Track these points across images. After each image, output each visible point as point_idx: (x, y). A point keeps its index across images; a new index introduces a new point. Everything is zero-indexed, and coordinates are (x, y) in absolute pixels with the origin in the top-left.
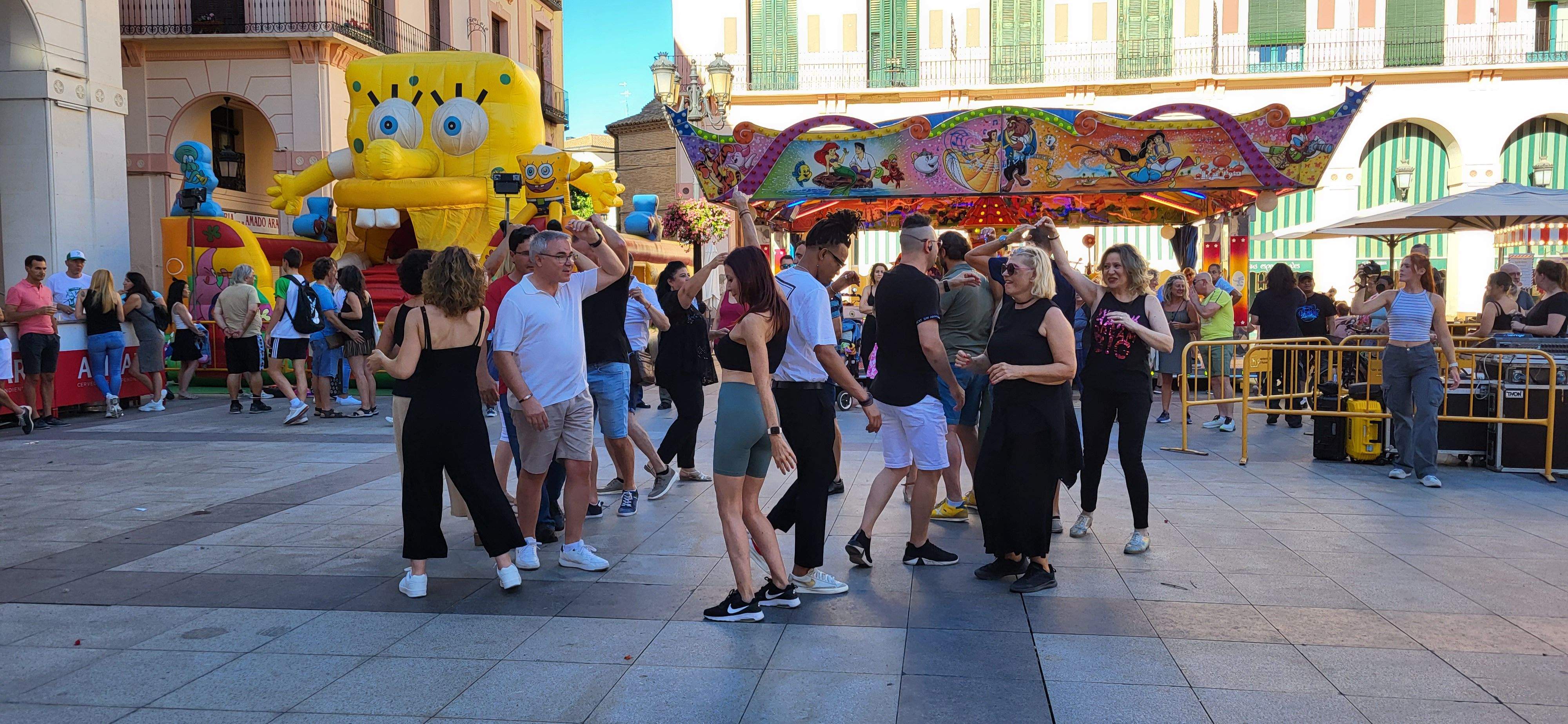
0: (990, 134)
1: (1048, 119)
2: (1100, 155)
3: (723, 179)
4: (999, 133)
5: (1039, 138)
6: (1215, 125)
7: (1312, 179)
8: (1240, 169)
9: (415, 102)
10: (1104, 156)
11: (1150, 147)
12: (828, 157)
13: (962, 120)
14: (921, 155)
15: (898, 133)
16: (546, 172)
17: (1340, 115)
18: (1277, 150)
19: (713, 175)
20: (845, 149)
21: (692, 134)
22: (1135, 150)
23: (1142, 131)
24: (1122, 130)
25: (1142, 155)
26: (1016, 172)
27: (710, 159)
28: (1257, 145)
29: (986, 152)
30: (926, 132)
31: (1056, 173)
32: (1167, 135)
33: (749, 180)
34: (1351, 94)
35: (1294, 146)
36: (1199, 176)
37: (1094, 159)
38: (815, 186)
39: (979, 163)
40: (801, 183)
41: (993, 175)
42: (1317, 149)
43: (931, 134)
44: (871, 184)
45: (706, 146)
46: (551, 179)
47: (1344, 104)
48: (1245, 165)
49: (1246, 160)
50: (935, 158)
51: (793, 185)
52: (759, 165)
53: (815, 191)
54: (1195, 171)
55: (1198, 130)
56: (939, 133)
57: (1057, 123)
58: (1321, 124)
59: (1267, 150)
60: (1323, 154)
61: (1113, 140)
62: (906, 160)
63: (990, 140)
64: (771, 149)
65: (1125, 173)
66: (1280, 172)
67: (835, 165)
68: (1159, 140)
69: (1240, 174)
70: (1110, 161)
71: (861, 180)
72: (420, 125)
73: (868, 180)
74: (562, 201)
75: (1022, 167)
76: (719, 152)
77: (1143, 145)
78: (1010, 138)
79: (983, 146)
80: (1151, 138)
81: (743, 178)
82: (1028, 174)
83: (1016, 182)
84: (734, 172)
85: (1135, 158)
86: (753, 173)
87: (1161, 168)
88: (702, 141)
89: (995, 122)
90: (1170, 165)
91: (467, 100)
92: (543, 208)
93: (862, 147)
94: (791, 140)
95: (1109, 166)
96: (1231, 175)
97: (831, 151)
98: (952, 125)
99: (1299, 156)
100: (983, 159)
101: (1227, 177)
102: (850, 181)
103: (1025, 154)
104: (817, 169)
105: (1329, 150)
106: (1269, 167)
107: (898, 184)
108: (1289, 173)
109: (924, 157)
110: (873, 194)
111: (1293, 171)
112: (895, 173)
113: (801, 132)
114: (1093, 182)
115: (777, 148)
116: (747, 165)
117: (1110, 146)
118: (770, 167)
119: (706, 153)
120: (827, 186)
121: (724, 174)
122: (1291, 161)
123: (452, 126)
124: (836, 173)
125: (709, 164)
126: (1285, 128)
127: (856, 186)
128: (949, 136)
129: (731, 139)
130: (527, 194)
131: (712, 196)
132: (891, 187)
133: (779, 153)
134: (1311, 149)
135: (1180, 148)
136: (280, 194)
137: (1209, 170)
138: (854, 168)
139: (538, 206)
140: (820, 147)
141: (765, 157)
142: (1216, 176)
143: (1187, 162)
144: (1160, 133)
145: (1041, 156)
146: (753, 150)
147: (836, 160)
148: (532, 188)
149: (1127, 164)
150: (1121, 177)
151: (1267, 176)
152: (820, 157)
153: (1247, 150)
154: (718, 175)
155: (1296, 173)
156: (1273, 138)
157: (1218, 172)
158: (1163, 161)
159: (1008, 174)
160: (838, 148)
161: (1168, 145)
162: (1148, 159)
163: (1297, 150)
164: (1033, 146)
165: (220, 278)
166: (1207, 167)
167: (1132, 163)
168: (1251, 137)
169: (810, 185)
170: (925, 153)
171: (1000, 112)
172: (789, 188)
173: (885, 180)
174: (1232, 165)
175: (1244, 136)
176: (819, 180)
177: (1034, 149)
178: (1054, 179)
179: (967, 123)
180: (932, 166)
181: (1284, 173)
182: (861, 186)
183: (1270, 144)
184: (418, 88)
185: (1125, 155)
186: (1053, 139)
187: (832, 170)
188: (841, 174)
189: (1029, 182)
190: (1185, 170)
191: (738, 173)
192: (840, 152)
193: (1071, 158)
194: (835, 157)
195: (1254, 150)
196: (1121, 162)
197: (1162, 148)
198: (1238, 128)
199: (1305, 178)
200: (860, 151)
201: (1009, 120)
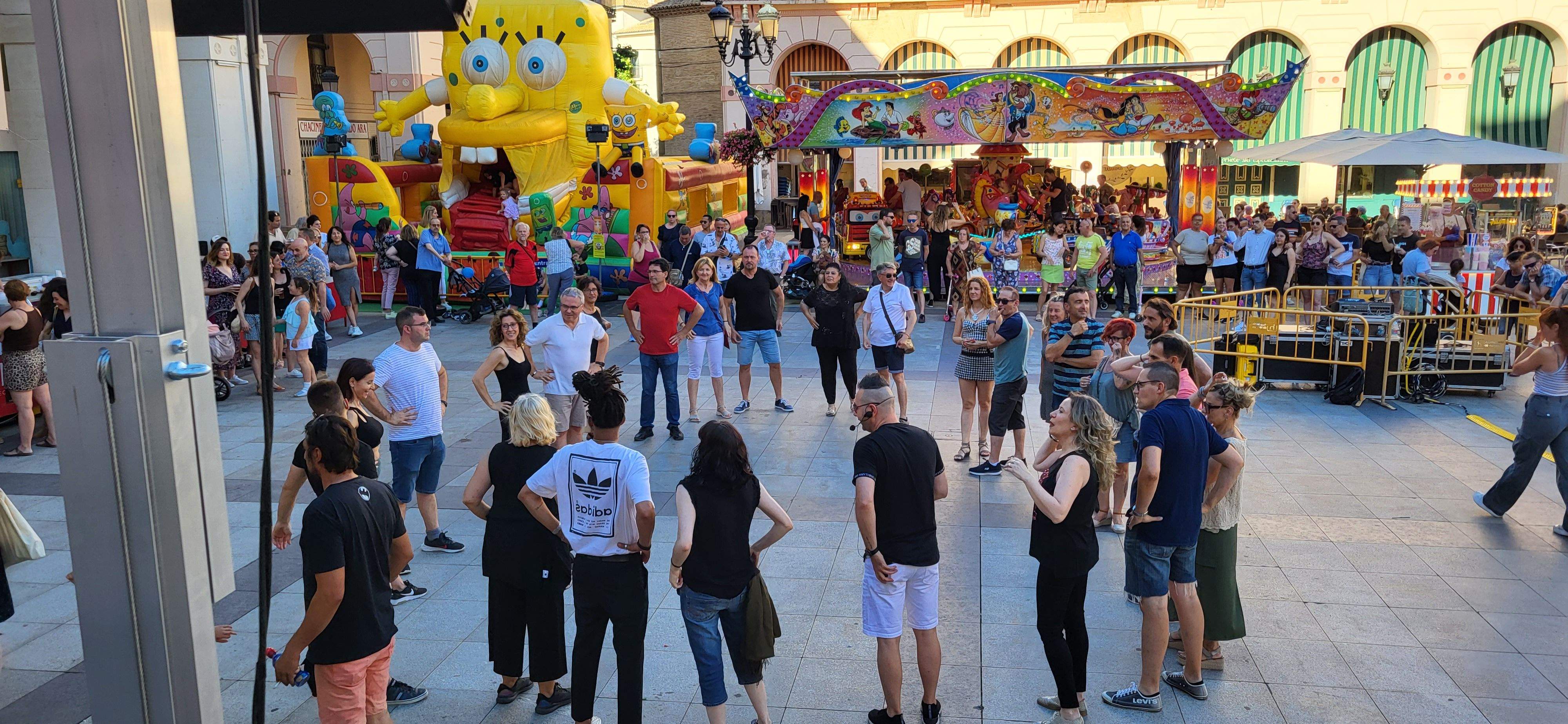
0: (997, 96)
1: (1044, 85)
2: (1087, 113)
3: (776, 131)
4: (1004, 95)
5: (1037, 99)
6: (1181, 89)
7: (1260, 132)
8: (1202, 125)
9: (502, 41)
10: (1091, 113)
11: (1128, 107)
12: (863, 114)
13: (973, 84)
14: (940, 112)
15: (921, 94)
16: (629, 121)
17: (1282, 82)
18: (1231, 109)
19: (768, 127)
20: (877, 108)
21: (751, 95)
22: (1116, 109)
23: (1122, 94)
24: (1105, 93)
25: (1122, 113)
26: (1018, 126)
27: (765, 114)
28: (1215, 106)
29: (994, 110)
30: (945, 94)
31: (1051, 127)
32: (1142, 97)
33: (798, 132)
34: (1291, 66)
35: (1245, 107)
36: (1168, 130)
37: (1083, 115)
38: (853, 137)
39: (988, 119)
40: (841, 134)
41: (1000, 129)
42: (1264, 109)
43: (948, 96)
44: (899, 135)
45: (763, 104)
46: (633, 128)
47: (1286, 73)
48: (1205, 121)
49: (1207, 118)
50: (952, 114)
51: (834, 136)
52: (806, 120)
53: (852, 141)
54: (1165, 126)
55: (1166, 94)
56: (955, 95)
57: (1052, 87)
58: (1267, 90)
59: (1224, 110)
60: (1268, 113)
61: (1098, 101)
62: (928, 116)
63: (997, 100)
64: (816, 107)
65: (1108, 127)
66: (1233, 127)
67: (869, 120)
68: (1135, 101)
69: (1201, 128)
70: (1095, 118)
71: (890, 132)
72: (507, 62)
73: (896, 132)
74: (642, 146)
75: (1023, 122)
76: (772, 109)
77: (1122, 105)
78: (1013, 99)
79: (992, 105)
80: (1129, 99)
81: (793, 130)
82: (1028, 127)
83: (1018, 134)
84: (786, 125)
85: (1116, 116)
86: (802, 126)
87: (1138, 124)
88: (759, 100)
89: (1001, 86)
90: (1144, 121)
91: (547, 41)
92: (627, 152)
93: (892, 105)
94: (833, 100)
95: (1094, 122)
96: (1194, 129)
97: (866, 109)
98: (966, 89)
99: (1249, 114)
100: (991, 116)
101: (1191, 131)
102: (882, 133)
103: (1026, 111)
104: (855, 123)
105: (1274, 110)
106: (1225, 123)
107: (921, 135)
108: (1241, 128)
109: (942, 114)
110: (900, 143)
111: (1244, 126)
112: (919, 127)
113: (841, 93)
114: (1082, 135)
115: (821, 107)
116: (796, 120)
117: (1095, 106)
118: (815, 122)
119: (762, 110)
120: (863, 137)
121: (777, 127)
122: (1243, 119)
123: (536, 65)
124: (870, 127)
125: (765, 118)
126: (1238, 92)
127: (887, 137)
128: (963, 97)
129: (783, 99)
130: (613, 139)
131: (767, 144)
132: (915, 137)
133: (823, 110)
134: (1259, 109)
135: (1153, 108)
136: (386, 118)
137: (1176, 125)
138: (885, 122)
139: (622, 150)
140: (857, 106)
141: (811, 113)
142: (1181, 130)
143: (1159, 119)
144: (1136, 96)
145: (1039, 114)
146: (801, 108)
147: (870, 116)
148: (618, 135)
149: (1109, 120)
150: (1104, 130)
151: (1223, 130)
152: (857, 113)
153: (1208, 111)
154: (773, 128)
155: (1247, 128)
156: (1228, 100)
157: (1183, 127)
158: (1139, 118)
159: (1012, 127)
160: (871, 106)
161: (1143, 105)
162: (1126, 116)
163: (1248, 111)
164: (1032, 105)
165: (359, 209)
166: (1175, 123)
167: (1113, 119)
168: (1210, 99)
169: (848, 135)
170: (943, 110)
171: (1005, 78)
172: (831, 138)
173: (910, 132)
174: (1195, 122)
175: (1204, 98)
176: (856, 132)
177: (1033, 108)
178: (1049, 132)
179: (978, 87)
180: (949, 121)
181: (1237, 128)
182: (890, 137)
183: (1225, 105)
184: (503, 29)
185: (1108, 113)
186: (1049, 100)
187: (866, 124)
188: (874, 127)
189: (1029, 134)
190: (1157, 126)
191: (788, 126)
192: (873, 110)
193: (1064, 115)
194: (869, 114)
195: (1213, 110)
196: (1104, 118)
197: (1138, 108)
198: (1199, 92)
199: (1254, 132)
200: (890, 108)
201: (1013, 84)
